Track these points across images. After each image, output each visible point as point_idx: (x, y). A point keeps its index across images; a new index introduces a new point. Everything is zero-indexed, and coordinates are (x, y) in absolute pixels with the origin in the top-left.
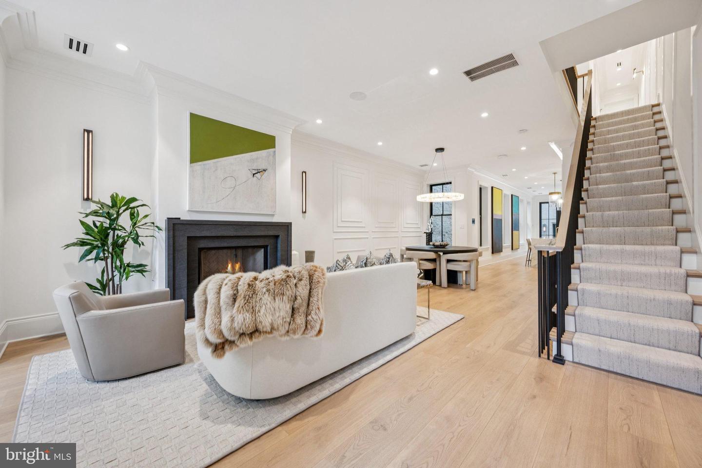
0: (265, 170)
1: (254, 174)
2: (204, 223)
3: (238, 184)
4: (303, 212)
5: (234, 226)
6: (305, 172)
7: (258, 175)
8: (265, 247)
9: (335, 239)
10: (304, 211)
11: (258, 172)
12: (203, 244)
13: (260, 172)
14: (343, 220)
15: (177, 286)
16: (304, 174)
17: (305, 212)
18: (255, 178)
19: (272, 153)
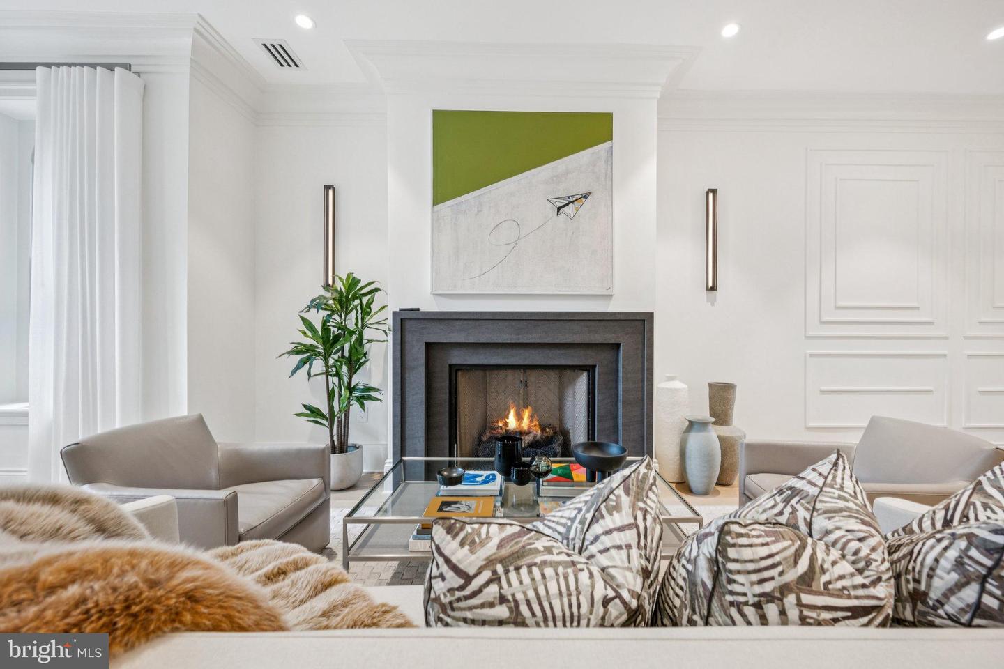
0: (585, 196)
1: (559, 209)
2: (455, 317)
3: (523, 233)
4: (708, 289)
5: (513, 323)
6: (714, 192)
7: (569, 210)
8: (590, 369)
9: (811, 355)
10: (710, 284)
11: (569, 203)
12: (457, 358)
13: (572, 202)
14: (840, 304)
15: (408, 433)
16: (711, 195)
17: (713, 288)
18: (562, 216)
19: (603, 154)
